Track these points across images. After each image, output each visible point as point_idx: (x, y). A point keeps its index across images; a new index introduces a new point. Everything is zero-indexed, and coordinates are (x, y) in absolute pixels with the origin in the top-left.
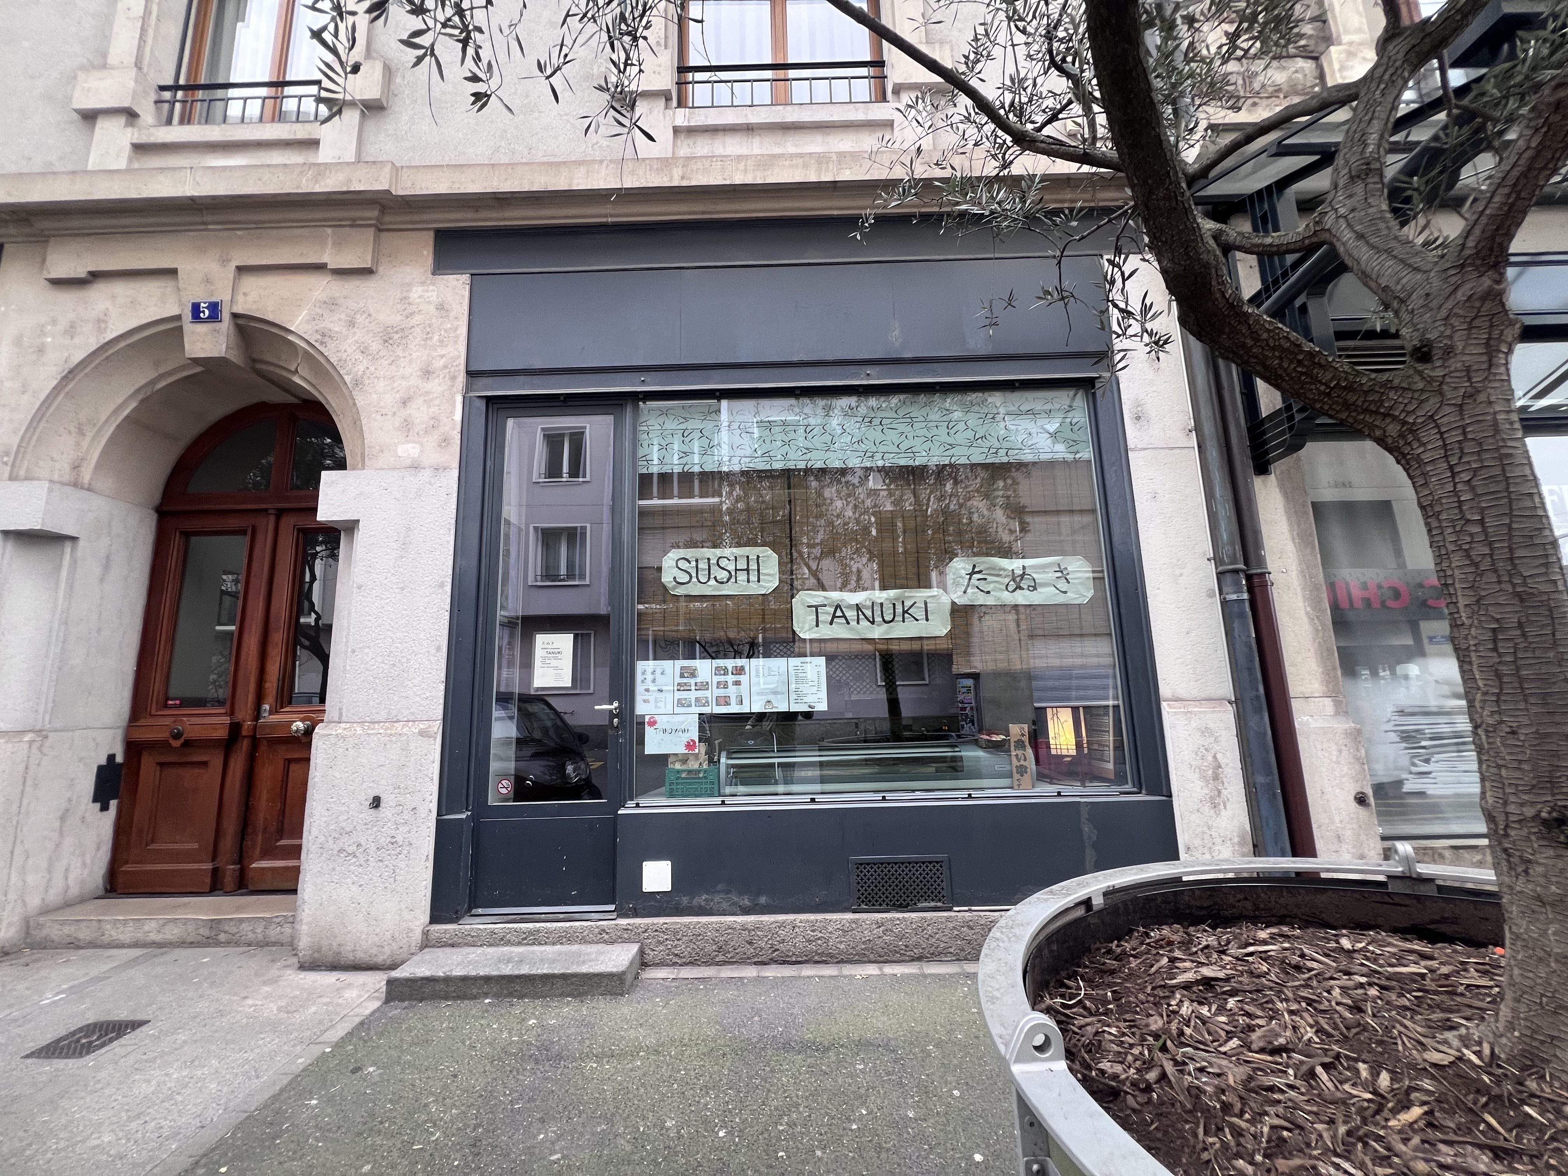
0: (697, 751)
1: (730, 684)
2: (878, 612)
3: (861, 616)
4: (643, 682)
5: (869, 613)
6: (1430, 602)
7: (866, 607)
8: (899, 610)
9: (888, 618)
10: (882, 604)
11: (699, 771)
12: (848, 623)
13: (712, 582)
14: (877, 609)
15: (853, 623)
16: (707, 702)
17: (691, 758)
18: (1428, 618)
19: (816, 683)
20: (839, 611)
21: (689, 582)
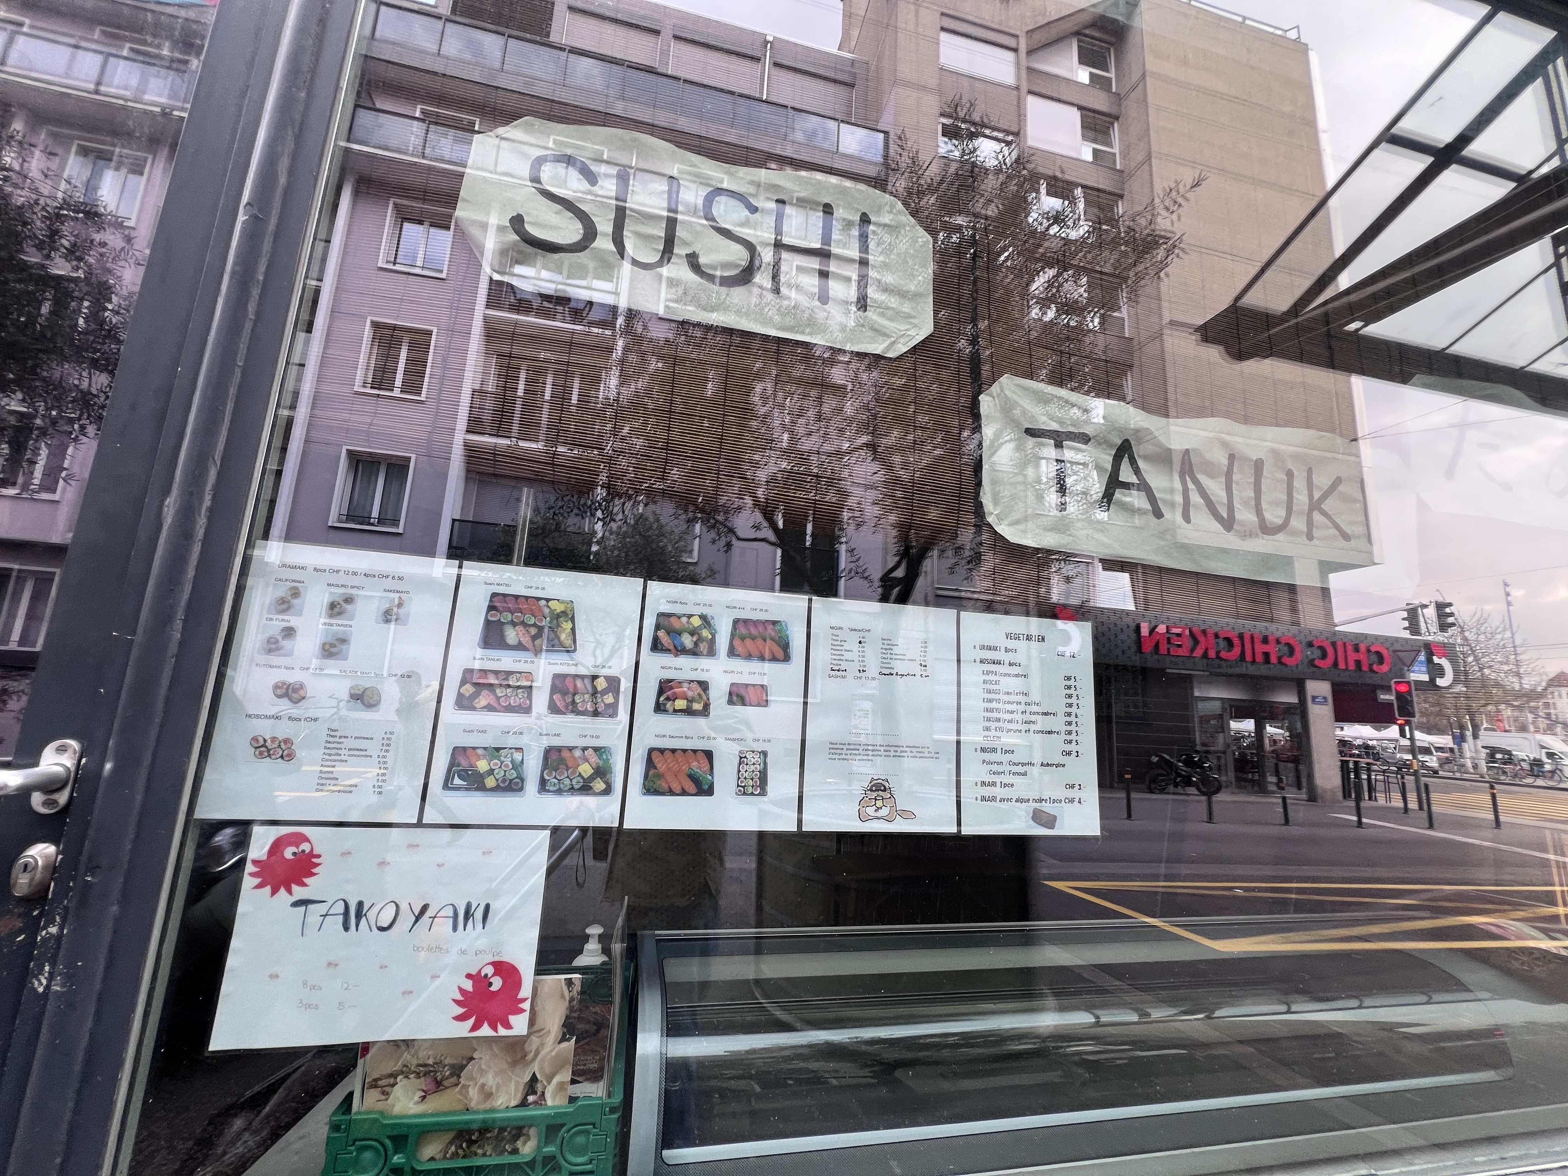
0: (519, 1024)
1: (718, 694)
2: (1243, 492)
3: (1195, 498)
4: (272, 646)
5: (1216, 488)
6: (1316, 662)
7: (1210, 469)
8: (1301, 498)
9: (1274, 515)
10: (1258, 466)
11: (518, 1131)
12: (1158, 514)
13: (678, 270)
14: (1243, 479)
15: (1171, 516)
16: (602, 772)
17: (482, 1056)
18: (1314, 678)
19: (1058, 723)
20: (1125, 468)
21: (580, 247)
